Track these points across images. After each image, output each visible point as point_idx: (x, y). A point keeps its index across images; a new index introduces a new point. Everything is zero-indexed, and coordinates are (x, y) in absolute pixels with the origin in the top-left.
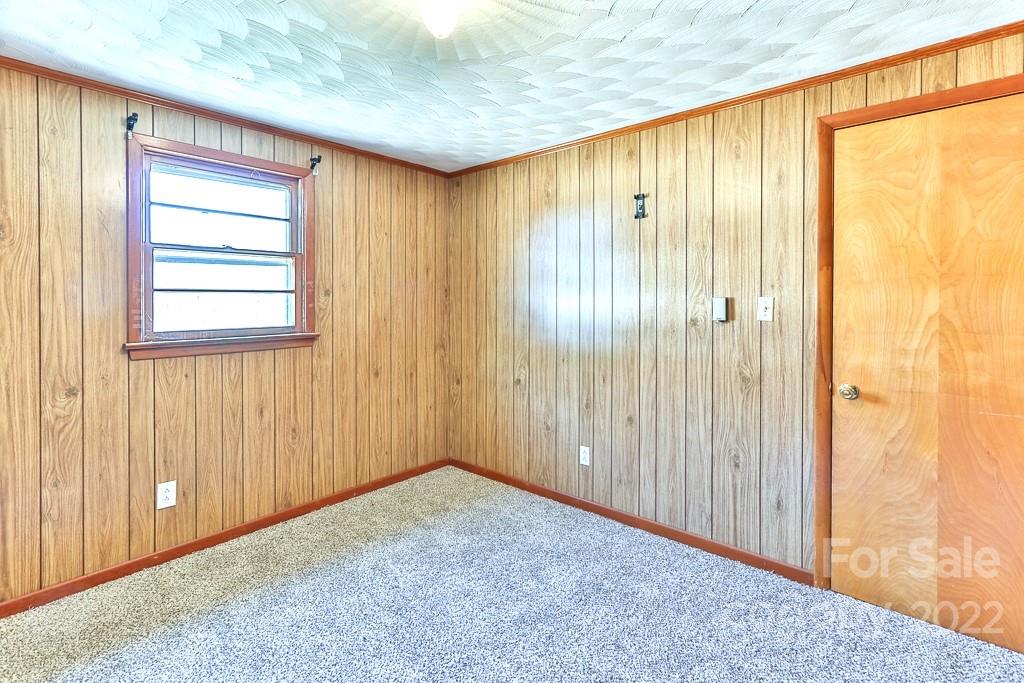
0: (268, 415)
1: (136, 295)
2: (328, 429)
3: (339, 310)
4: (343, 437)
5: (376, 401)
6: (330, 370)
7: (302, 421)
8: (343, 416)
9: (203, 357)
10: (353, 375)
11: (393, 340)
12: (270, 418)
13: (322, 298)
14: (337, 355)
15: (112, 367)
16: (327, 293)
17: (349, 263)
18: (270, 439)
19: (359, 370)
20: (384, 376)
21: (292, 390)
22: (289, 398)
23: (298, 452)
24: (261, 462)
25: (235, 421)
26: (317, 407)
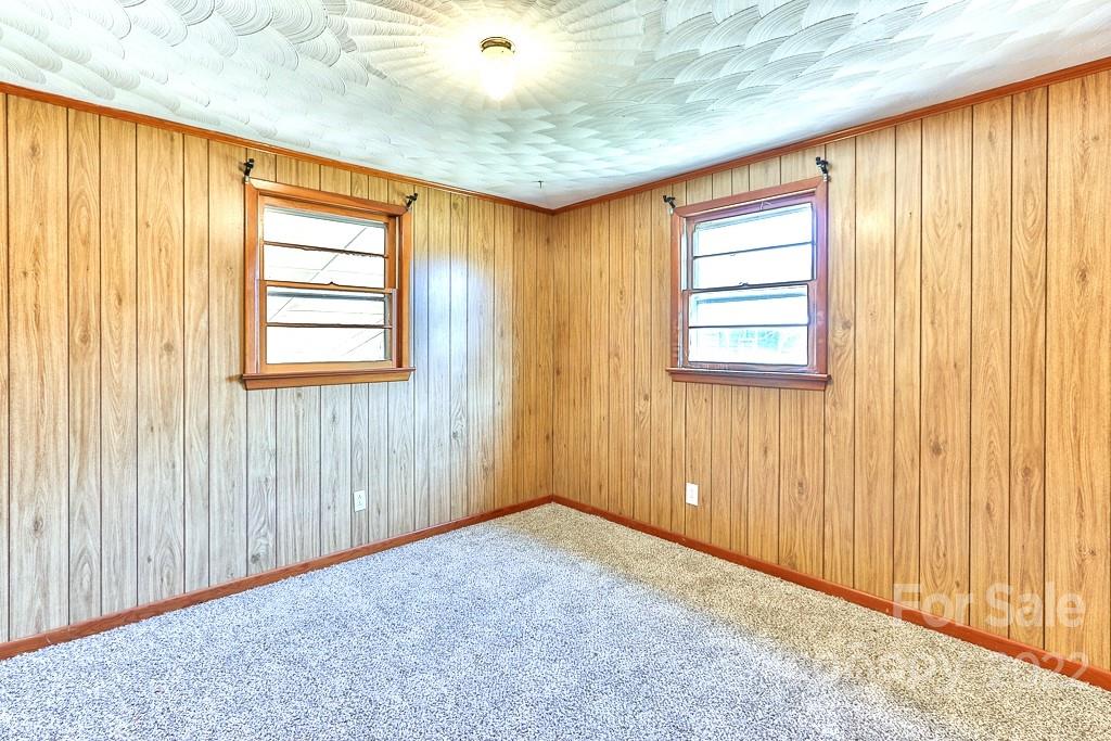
0: (772, 457)
1: (677, 330)
2: (847, 501)
3: (865, 348)
4: (870, 521)
5: (936, 491)
6: (850, 425)
7: (812, 476)
8: (870, 492)
9: (718, 386)
10: (889, 441)
11: (977, 399)
12: (774, 461)
13: (839, 332)
14: (860, 407)
15: (664, 384)
16: (846, 325)
17: (883, 282)
18: (774, 484)
19: (900, 435)
20: (954, 456)
21: (799, 437)
22: (796, 446)
23: (805, 510)
24: (765, 504)
25: (741, 452)
26: (831, 468)
